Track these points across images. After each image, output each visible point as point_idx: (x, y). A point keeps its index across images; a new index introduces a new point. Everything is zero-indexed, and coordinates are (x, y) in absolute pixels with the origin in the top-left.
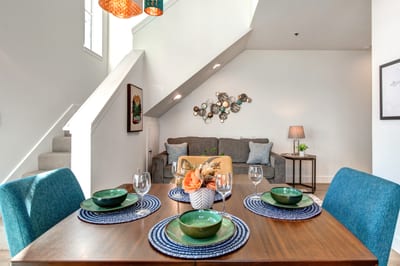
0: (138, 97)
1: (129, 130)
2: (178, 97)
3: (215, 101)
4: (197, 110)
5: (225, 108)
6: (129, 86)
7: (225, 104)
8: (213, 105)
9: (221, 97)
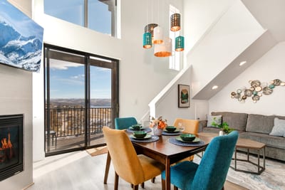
0: (186, 90)
1: (179, 107)
2: (215, 87)
3: (249, 87)
4: (233, 94)
5: (257, 92)
6: (179, 85)
7: (258, 89)
8: (246, 91)
9: (254, 84)
